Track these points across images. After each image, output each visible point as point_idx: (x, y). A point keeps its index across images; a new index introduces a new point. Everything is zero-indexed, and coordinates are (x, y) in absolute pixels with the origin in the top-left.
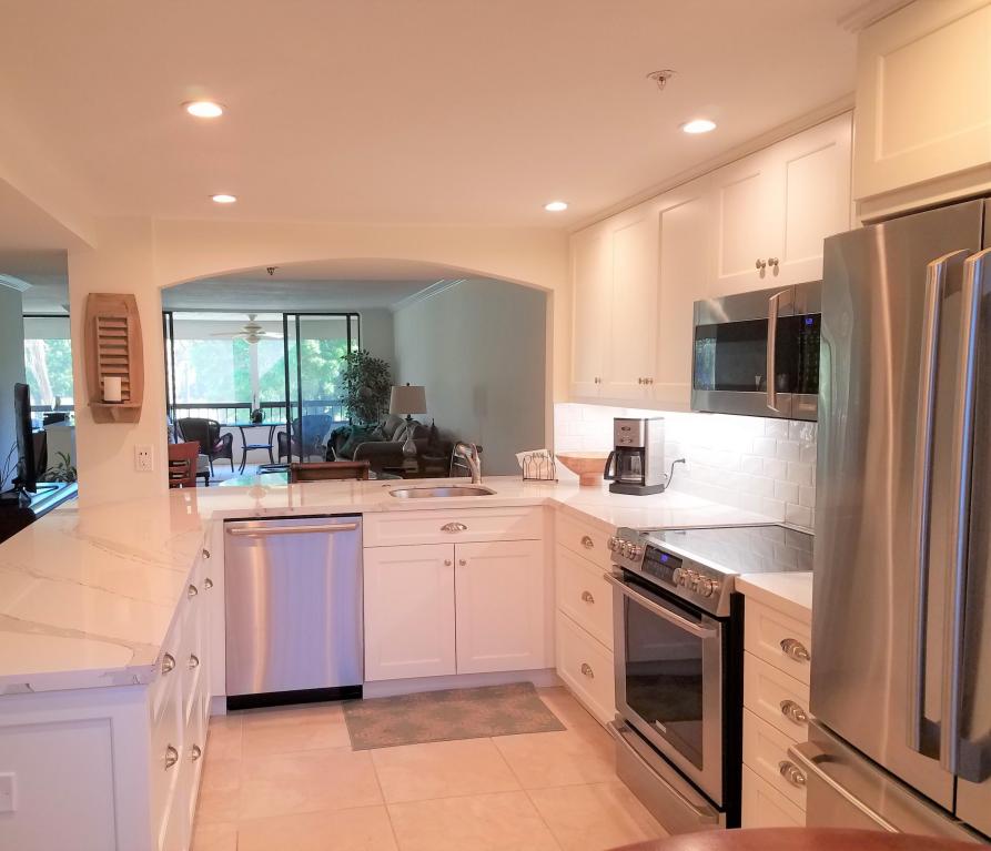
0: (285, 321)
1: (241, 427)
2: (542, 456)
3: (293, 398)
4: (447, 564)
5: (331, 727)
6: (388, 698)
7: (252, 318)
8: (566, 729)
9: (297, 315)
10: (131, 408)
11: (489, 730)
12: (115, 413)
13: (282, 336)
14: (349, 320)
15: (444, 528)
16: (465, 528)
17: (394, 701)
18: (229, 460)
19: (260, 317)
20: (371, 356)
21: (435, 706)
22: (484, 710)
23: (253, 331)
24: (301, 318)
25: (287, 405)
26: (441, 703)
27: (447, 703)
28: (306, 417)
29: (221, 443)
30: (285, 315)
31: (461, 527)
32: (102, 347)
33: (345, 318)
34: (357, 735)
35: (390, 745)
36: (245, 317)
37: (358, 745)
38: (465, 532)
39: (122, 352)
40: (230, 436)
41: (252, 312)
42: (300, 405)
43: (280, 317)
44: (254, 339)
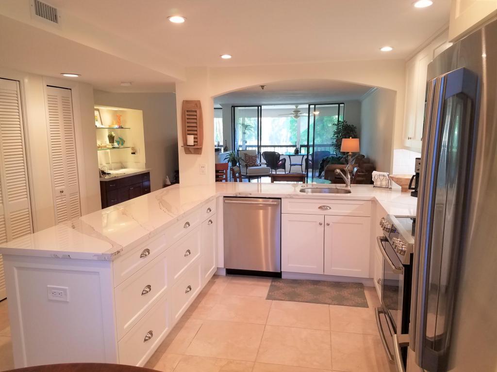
0: (309, 108)
1: (289, 156)
2: (384, 176)
3: (311, 143)
4: (321, 224)
5: (262, 288)
6: (292, 280)
7: (297, 107)
8: (368, 307)
9: (315, 105)
10: (198, 148)
11: (330, 301)
12: (192, 151)
13: (307, 115)
14: (339, 106)
15: (320, 208)
16: (330, 208)
17: (295, 281)
18: (284, 170)
19: (300, 107)
20: (349, 124)
21: (312, 287)
22: (333, 292)
23: (297, 113)
24: (317, 106)
25: (308, 146)
26: (315, 286)
27: (318, 286)
28: (316, 152)
29: (281, 162)
30: (309, 105)
31: (328, 208)
32: (188, 123)
33: (337, 105)
34: (270, 293)
35: (282, 300)
36: (294, 107)
37: (269, 297)
38: (330, 210)
39: (195, 125)
40: (285, 160)
41: (297, 104)
42: (313, 146)
43: (307, 106)
44: (297, 116)
